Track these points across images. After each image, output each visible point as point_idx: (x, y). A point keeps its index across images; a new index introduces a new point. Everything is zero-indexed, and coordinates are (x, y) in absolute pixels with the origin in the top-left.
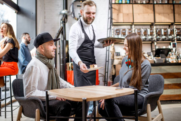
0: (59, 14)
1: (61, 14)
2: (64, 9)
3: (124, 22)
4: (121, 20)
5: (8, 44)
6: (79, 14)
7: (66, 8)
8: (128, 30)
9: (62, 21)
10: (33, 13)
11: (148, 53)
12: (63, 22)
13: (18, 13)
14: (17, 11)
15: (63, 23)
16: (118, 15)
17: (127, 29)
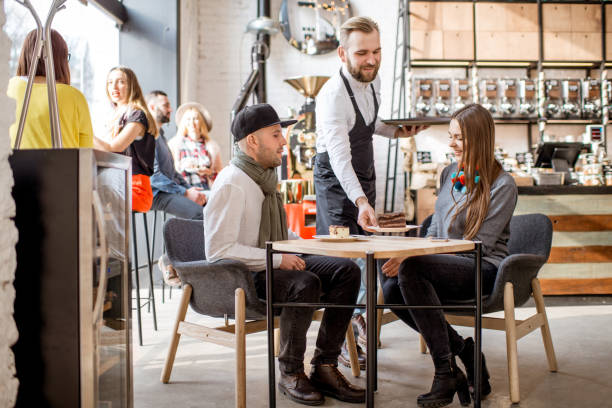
0: (245, 29)
1: (249, 29)
2: (259, 16)
3: (446, 58)
4: (436, 52)
5: (130, 126)
6: (304, 29)
7: (268, 13)
8: (457, 82)
9: (255, 55)
10: (168, 29)
11: (517, 155)
12: (258, 55)
13: (122, 29)
14: (120, 23)
15: (258, 59)
16: (427, 35)
17: (456, 79)
